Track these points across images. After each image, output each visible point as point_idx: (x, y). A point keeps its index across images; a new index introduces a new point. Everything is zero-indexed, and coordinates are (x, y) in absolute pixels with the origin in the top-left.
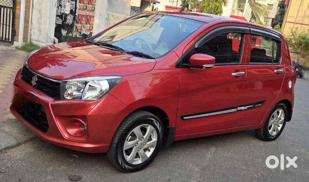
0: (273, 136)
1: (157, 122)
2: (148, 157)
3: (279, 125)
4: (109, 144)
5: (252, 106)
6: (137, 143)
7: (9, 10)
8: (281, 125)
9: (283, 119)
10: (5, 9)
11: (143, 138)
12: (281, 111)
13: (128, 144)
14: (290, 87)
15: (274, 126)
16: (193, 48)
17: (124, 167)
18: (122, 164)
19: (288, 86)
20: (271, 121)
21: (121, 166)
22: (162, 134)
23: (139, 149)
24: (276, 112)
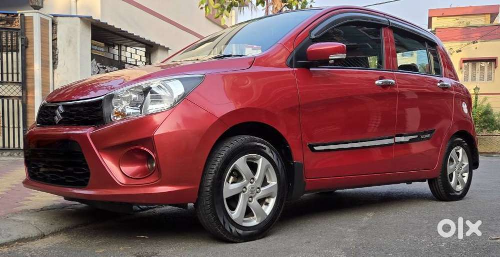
0: (458, 192)
1: (273, 152)
2: (268, 214)
3: (464, 175)
4: (198, 187)
5: (416, 136)
6: (245, 188)
7: (16, 101)
8: (466, 175)
9: (466, 163)
10: (11, 101)
11: (253, 179)
12: (461, 151)
13: (230, 188)
14: (466, 111)
15: (457, 176)
16: (308, 38)
17: (228, 230)
18: (224, 223)
19: (463, 111)
20: (450, 167)
21: (224, 228)
22: (283, 174)
23: (250, 199)
24: (453, 151)
